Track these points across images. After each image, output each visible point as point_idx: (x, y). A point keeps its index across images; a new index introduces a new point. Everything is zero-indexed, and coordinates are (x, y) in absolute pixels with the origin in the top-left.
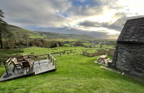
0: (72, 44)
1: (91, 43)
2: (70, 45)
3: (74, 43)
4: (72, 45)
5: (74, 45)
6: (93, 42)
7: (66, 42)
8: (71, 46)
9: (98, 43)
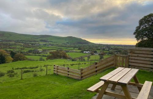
0: (45, 56)
1: (82, 52)
2: (39, 57)
3: (48, 53)
4: (45, 58)
5: (49, 58)
6: (87, 51)
7: (30, 51)
8: (41, 60)
9: (96, 52)
